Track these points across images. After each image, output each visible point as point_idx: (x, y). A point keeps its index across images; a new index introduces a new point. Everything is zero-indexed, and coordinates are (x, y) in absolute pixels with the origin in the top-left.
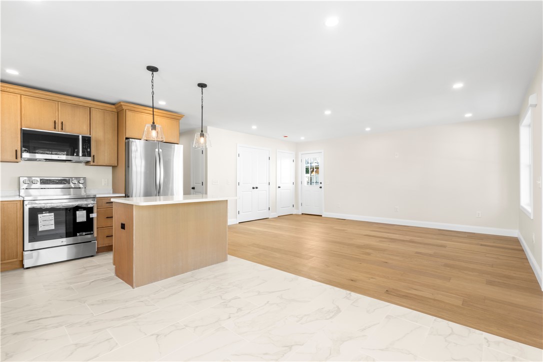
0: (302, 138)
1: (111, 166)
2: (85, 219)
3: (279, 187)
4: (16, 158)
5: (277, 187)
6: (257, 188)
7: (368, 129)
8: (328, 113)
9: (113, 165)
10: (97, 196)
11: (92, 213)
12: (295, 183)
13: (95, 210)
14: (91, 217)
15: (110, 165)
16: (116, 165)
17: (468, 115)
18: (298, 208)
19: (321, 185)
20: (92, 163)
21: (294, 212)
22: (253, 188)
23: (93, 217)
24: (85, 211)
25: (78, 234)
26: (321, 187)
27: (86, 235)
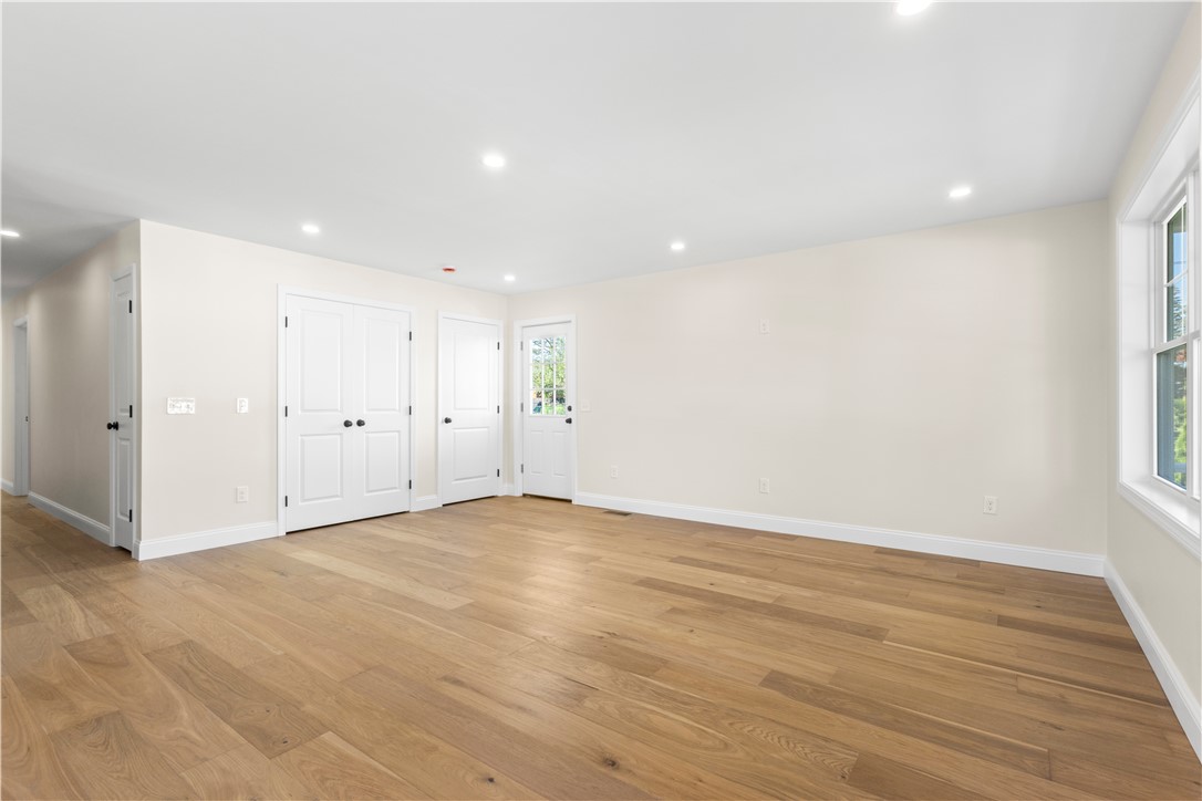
0: (510, 278)
3: (447, 421)
5: (442, 418)
6: (360, 423)
7: (678, 246)
8: (494, 161)
12: (505, 410)
17: (960, 192)
18: (511, 479)
19: (570, 415)
21: (502, 489)
22: (347, 424)
26: (569, 421)
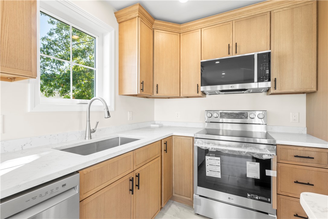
1: (304, 93)
2: (257, 176)
4: (198, 93)
9: (308, 90)
10: (278, 142)
11: (269, 168)
13: (274, 164)
14: (267, 174)
15: (302, 90)
16: (314, 89)
20: (272, 91)
23: (271, 175)
24: (259, 164)
25: (249, 195)
27: (259, 200)
